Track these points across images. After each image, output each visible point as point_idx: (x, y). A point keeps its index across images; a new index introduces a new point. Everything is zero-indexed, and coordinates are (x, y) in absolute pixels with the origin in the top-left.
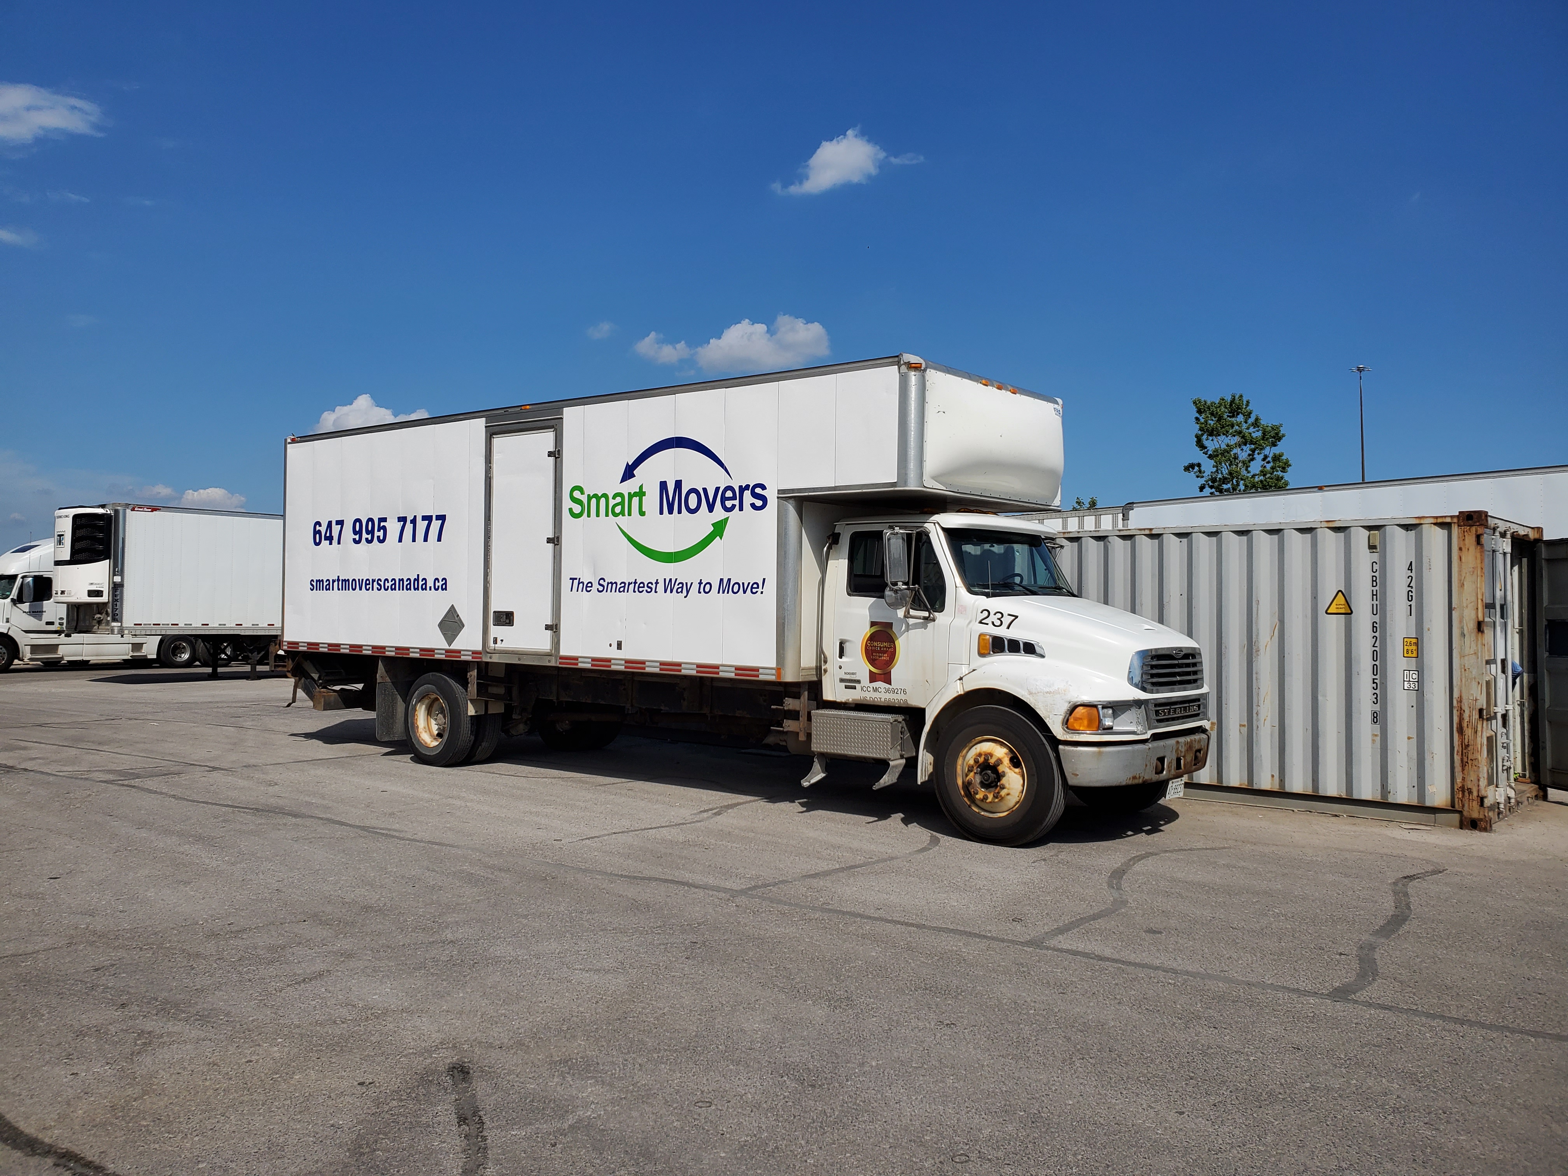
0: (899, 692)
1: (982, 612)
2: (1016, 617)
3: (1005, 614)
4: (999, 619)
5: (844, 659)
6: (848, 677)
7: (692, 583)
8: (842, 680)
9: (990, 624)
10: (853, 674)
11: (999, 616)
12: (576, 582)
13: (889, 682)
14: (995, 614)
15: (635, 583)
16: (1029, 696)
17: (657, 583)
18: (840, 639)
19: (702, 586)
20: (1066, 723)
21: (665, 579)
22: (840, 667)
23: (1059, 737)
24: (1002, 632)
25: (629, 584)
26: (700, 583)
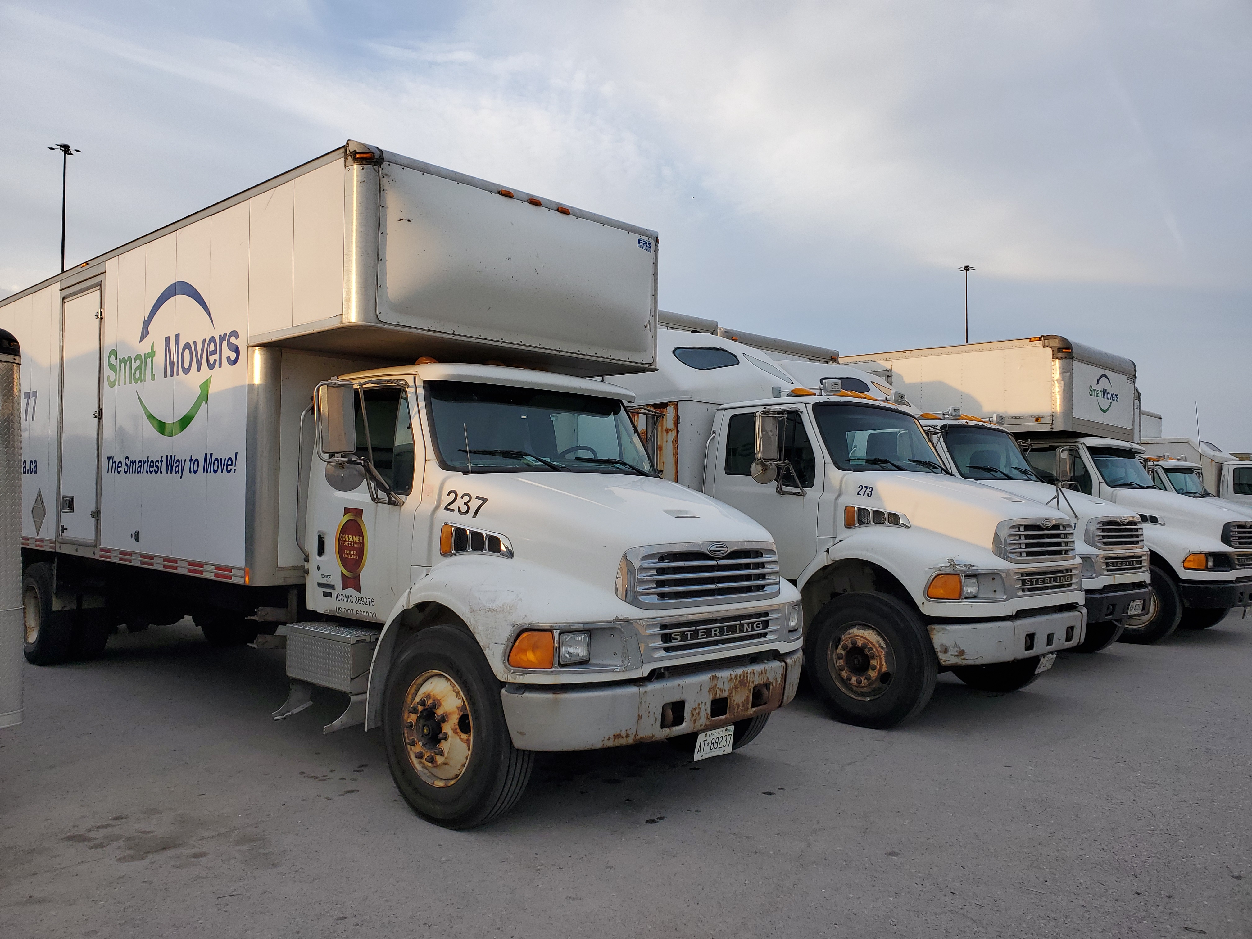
0: (368, 603)
1: (448, 495)
2: (485, 500)
3: (473, 497)
4: (465, 503)
5: (323, 558)
6: (324, 581)
7: (185, 460)
8: (320, 585)
9: (456, 510)
10: (329, 577)
11: (466, 499)
12: (111, 461)
13: (358, 589)
14: (462, 498)
15: (148, 461)
16: (469, 615)
17: (162, 461)
18: (319, 532)
19: (192, 463)
20: (508, 657)
21: (167, 456)
22: (318, 568)
23: (501, 677)
24: (469, 524)
25: (144, 463)
26: (191, 460)
